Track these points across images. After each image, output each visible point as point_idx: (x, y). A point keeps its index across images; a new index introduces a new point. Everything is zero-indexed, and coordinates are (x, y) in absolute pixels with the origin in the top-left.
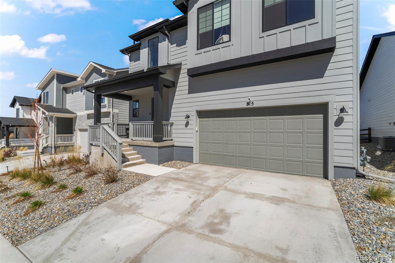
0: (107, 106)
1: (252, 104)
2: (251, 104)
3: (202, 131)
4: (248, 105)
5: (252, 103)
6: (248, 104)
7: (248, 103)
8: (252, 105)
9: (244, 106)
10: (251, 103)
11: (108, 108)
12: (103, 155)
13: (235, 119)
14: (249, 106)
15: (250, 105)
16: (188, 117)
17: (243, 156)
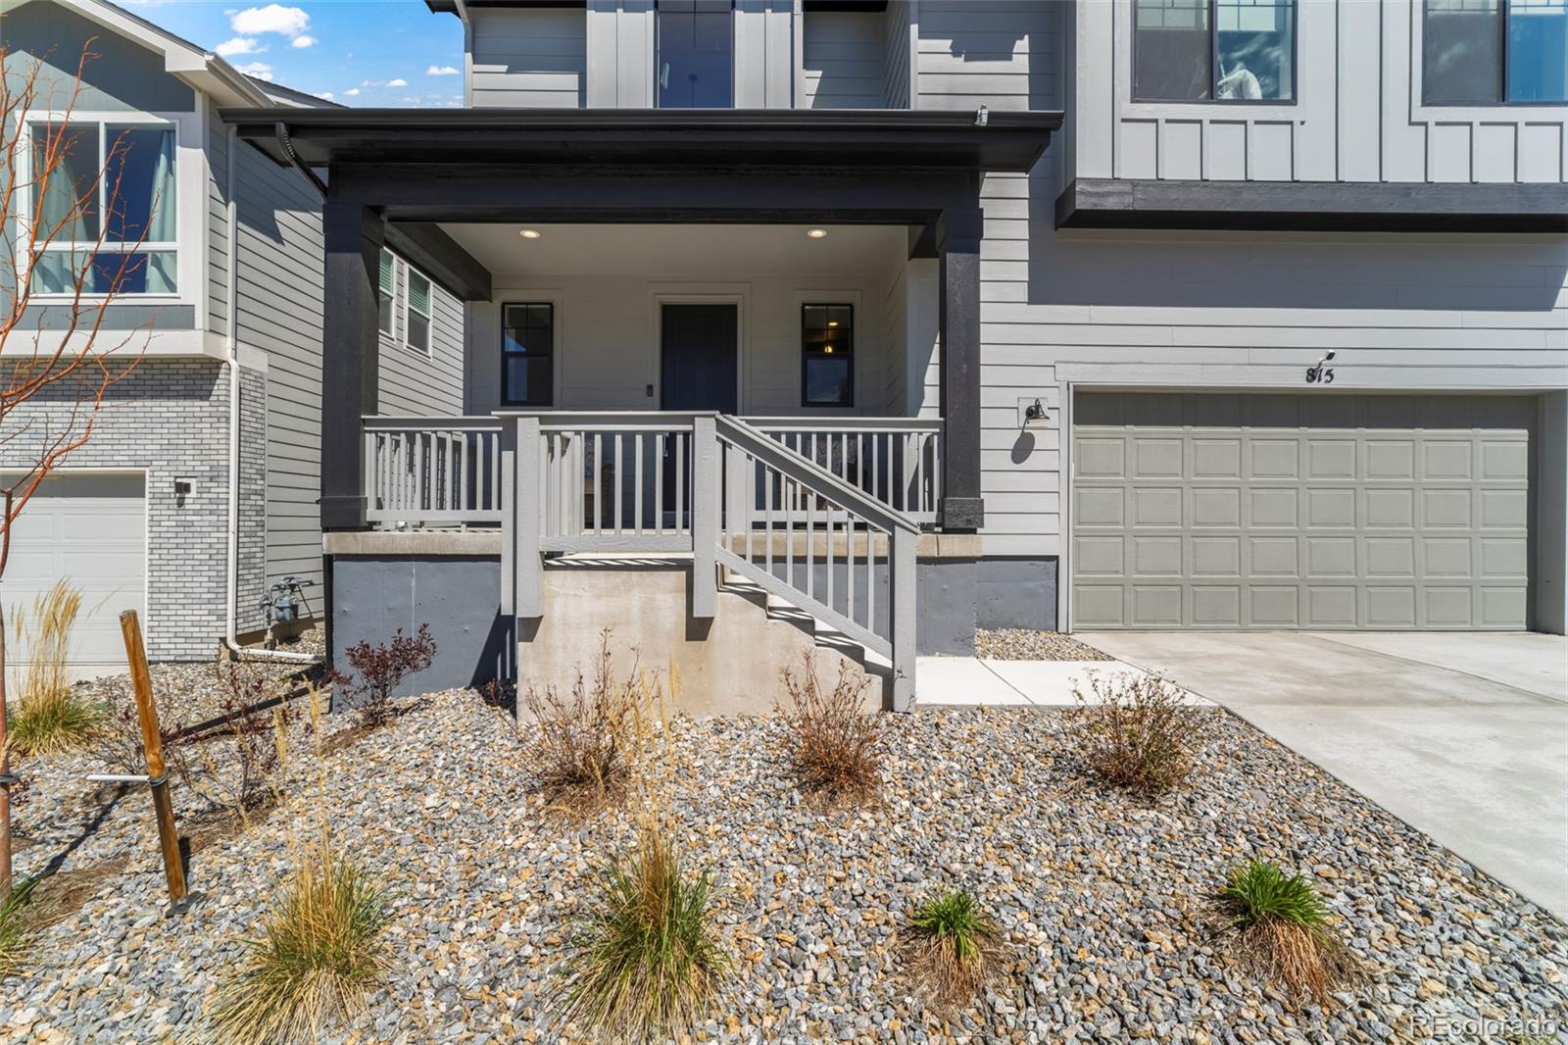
0: (200, 318)
1: (1328, 378)
2: (1325, 378)
3: (1083, 481)
4: (1314, 378)
5: (1329, 373)
6: (1312, 375)
7: (1313, 371)
8: (1327, 382)
9: (1297, 381)
10: (1324, 373)
11: (211, 331)
12: (698, 629)
13: (1239, 433)
14: (1315, 384)
15: (1319, 380)
16: (1033, 413)
17: (1271, 580)
